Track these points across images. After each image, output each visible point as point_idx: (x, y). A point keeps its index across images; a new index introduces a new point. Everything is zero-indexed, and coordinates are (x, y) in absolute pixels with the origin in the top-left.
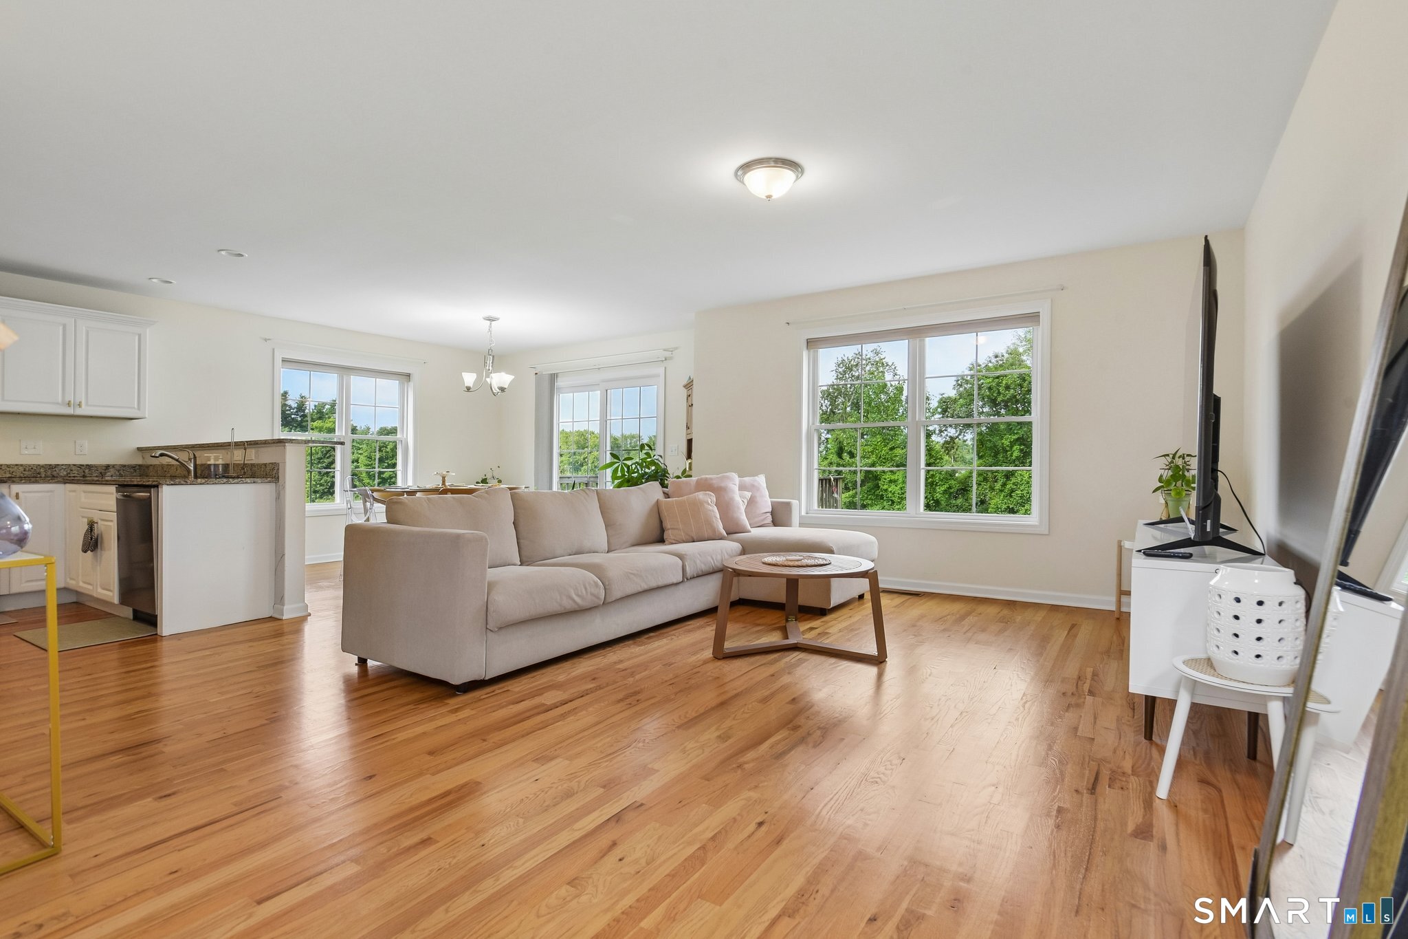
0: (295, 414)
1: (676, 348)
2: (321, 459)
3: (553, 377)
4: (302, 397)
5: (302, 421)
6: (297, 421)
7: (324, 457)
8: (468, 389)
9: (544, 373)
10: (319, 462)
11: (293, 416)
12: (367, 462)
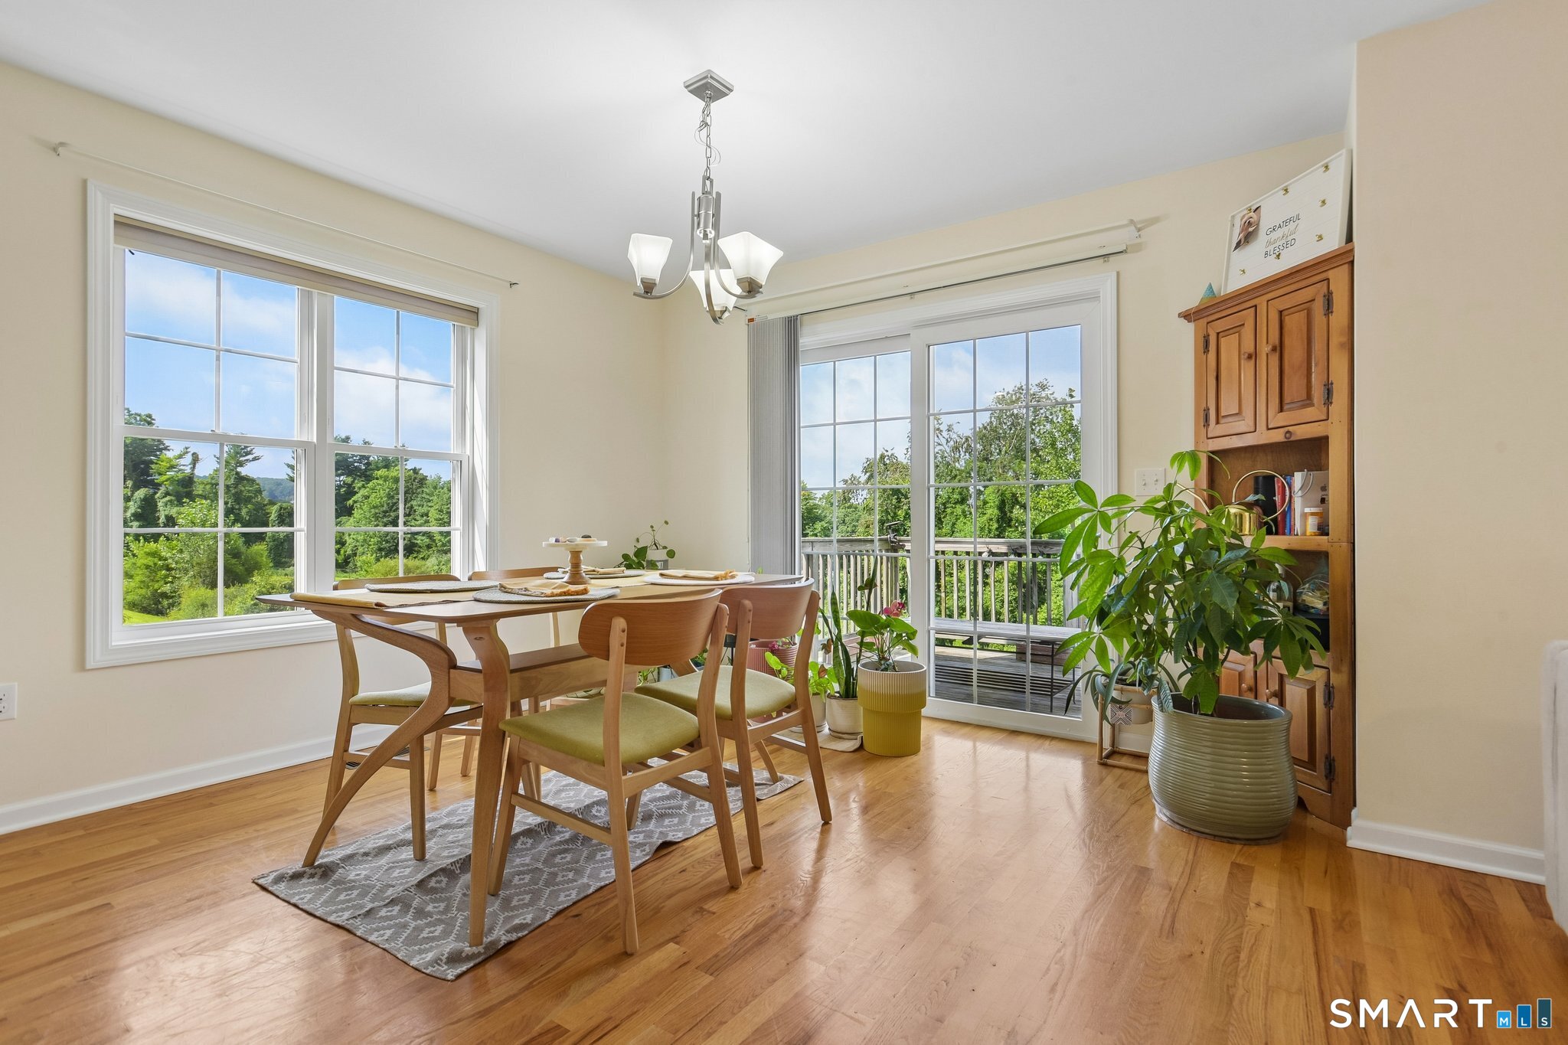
0: (358, 462)
1: (1154, 221)
2: (387, 512)
3: (792, 326)
4: (365, 443)
5: (366, 470)
6: (361, 469)
7: (391, 510)
8: (649, 287)
9: (770, 317)
10: (385, 516)
11: (356, 464)
12: (438, 516)
